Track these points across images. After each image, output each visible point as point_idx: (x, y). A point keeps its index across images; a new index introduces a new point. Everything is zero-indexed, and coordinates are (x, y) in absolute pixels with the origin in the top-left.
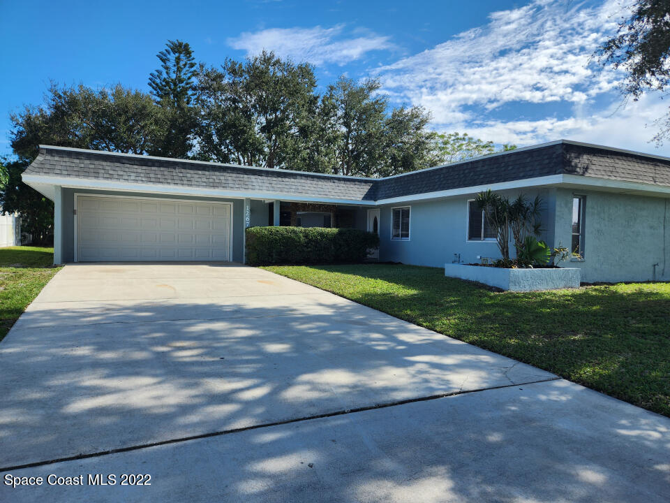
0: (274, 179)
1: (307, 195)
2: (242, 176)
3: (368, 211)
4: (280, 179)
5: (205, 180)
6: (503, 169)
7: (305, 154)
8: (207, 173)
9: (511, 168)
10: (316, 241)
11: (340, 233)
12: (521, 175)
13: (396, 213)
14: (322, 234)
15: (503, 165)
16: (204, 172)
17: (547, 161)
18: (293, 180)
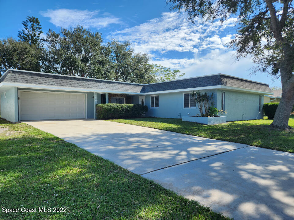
0: (107, 84)
1: (120, 91)
2: (94, 83)
3: (139, 97)
4: (109, 84)
5: (80, 85)
6: (199, 83)
7: (103, 72)
8: (80, 82)
9: (201, 82)
10: (126, 109)
11: (134, 106)
12: (206, 85)
13: (153, 98)
14: (127, 107)
15: (198, 81)
16: (79, 81)
17: (215, 81)
18: (114, 85)
